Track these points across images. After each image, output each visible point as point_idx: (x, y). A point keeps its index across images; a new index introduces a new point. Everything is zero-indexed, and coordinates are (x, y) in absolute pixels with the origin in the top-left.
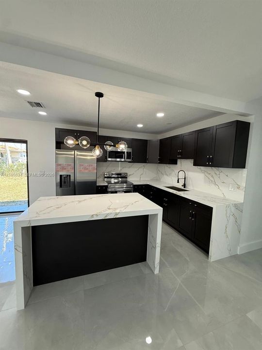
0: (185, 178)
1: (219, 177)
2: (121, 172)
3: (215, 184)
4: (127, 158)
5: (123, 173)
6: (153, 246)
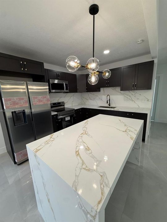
0: (110, 100)
1: (135, 96)
2: (59, 101)
3: (132, 100)
4: (66, 90)
5: (61, 102)
6: (135, 148)
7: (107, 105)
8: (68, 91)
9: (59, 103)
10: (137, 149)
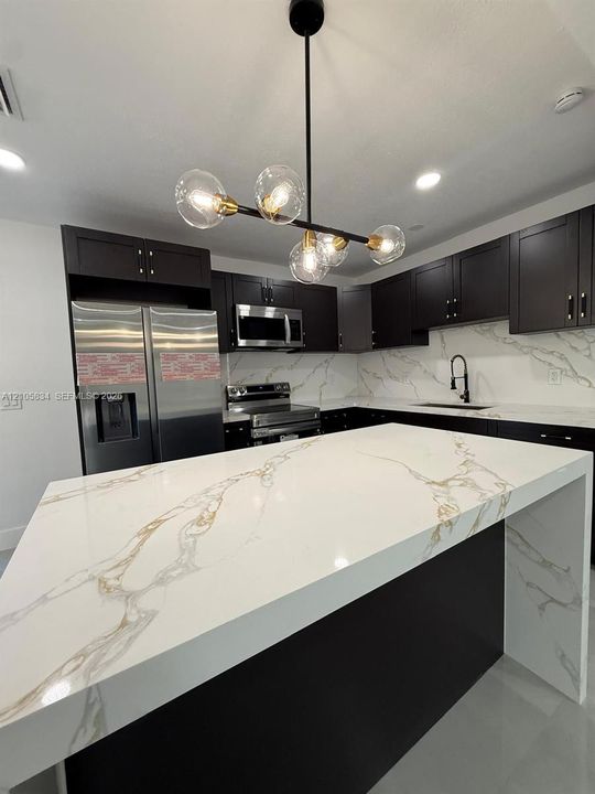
0: (466, 376)
1: (589, 356)
2: (272, 381)
4: (292, 339)
5: (277, 385)
6: (552, 600)
7: (455, 398)
8: (300, 344)
9: (270, 387)
10: (564, 605)
